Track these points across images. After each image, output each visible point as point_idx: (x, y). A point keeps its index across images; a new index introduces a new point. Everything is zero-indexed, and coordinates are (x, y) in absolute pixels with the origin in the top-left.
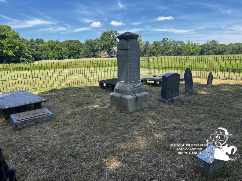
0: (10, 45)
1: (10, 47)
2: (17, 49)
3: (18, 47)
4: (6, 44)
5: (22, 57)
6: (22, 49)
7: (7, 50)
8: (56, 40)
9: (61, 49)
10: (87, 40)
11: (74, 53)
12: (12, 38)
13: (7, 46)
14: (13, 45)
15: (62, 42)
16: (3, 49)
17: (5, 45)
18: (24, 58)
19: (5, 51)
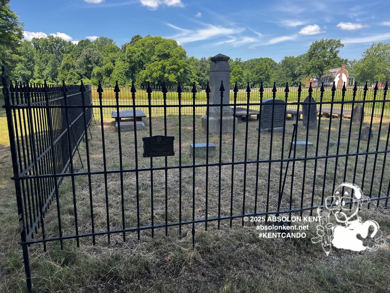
0: (173, 67)
1: (173, 69)
2: (180, 73)
3: (182, 70)
4: (169, 65)
5: (185, 84)
6: (187, 73)
7: (169, 73)
8: (237, 59)
9: (241, 74)
10: (286, 58)
11: (260, 78)
12: (177, 57)
13: (169, 68)
14: (176, 67)
15: (246, 62)
16: (165, 73)
17: (167, 67)
18: (188, 85)
19: (166, 75)
